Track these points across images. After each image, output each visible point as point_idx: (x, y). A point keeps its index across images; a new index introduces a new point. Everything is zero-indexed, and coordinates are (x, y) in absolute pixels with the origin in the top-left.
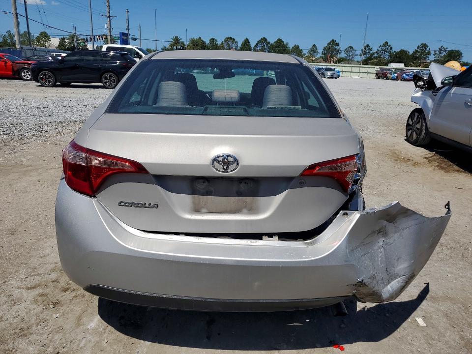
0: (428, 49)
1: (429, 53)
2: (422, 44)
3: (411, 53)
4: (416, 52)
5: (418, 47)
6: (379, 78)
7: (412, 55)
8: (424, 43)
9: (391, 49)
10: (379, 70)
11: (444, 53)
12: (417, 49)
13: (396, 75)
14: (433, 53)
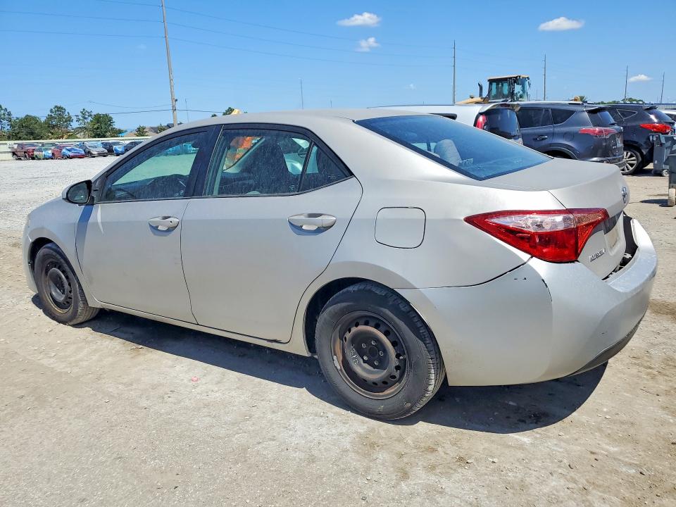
0: (66, 113)
1: (69, 120)
2: (56, 107)
3: (43, 120)
4: (50, 118)
5: (51, 111)
6: (20, 159)
7: (45, 122)
8: (59, 105)
9: (9, 114)
10: (16, 146)
11: (90, 118)
12: (50, 114)
13: (50, 152)
14: (75, 119)
